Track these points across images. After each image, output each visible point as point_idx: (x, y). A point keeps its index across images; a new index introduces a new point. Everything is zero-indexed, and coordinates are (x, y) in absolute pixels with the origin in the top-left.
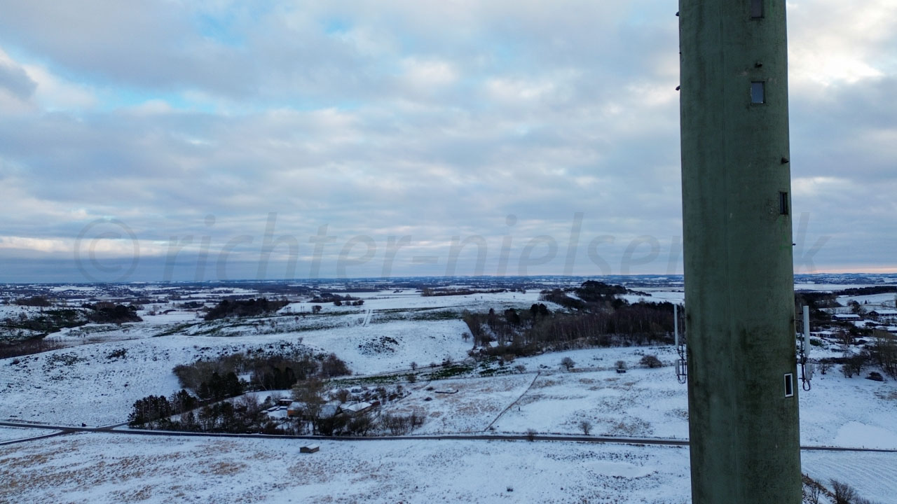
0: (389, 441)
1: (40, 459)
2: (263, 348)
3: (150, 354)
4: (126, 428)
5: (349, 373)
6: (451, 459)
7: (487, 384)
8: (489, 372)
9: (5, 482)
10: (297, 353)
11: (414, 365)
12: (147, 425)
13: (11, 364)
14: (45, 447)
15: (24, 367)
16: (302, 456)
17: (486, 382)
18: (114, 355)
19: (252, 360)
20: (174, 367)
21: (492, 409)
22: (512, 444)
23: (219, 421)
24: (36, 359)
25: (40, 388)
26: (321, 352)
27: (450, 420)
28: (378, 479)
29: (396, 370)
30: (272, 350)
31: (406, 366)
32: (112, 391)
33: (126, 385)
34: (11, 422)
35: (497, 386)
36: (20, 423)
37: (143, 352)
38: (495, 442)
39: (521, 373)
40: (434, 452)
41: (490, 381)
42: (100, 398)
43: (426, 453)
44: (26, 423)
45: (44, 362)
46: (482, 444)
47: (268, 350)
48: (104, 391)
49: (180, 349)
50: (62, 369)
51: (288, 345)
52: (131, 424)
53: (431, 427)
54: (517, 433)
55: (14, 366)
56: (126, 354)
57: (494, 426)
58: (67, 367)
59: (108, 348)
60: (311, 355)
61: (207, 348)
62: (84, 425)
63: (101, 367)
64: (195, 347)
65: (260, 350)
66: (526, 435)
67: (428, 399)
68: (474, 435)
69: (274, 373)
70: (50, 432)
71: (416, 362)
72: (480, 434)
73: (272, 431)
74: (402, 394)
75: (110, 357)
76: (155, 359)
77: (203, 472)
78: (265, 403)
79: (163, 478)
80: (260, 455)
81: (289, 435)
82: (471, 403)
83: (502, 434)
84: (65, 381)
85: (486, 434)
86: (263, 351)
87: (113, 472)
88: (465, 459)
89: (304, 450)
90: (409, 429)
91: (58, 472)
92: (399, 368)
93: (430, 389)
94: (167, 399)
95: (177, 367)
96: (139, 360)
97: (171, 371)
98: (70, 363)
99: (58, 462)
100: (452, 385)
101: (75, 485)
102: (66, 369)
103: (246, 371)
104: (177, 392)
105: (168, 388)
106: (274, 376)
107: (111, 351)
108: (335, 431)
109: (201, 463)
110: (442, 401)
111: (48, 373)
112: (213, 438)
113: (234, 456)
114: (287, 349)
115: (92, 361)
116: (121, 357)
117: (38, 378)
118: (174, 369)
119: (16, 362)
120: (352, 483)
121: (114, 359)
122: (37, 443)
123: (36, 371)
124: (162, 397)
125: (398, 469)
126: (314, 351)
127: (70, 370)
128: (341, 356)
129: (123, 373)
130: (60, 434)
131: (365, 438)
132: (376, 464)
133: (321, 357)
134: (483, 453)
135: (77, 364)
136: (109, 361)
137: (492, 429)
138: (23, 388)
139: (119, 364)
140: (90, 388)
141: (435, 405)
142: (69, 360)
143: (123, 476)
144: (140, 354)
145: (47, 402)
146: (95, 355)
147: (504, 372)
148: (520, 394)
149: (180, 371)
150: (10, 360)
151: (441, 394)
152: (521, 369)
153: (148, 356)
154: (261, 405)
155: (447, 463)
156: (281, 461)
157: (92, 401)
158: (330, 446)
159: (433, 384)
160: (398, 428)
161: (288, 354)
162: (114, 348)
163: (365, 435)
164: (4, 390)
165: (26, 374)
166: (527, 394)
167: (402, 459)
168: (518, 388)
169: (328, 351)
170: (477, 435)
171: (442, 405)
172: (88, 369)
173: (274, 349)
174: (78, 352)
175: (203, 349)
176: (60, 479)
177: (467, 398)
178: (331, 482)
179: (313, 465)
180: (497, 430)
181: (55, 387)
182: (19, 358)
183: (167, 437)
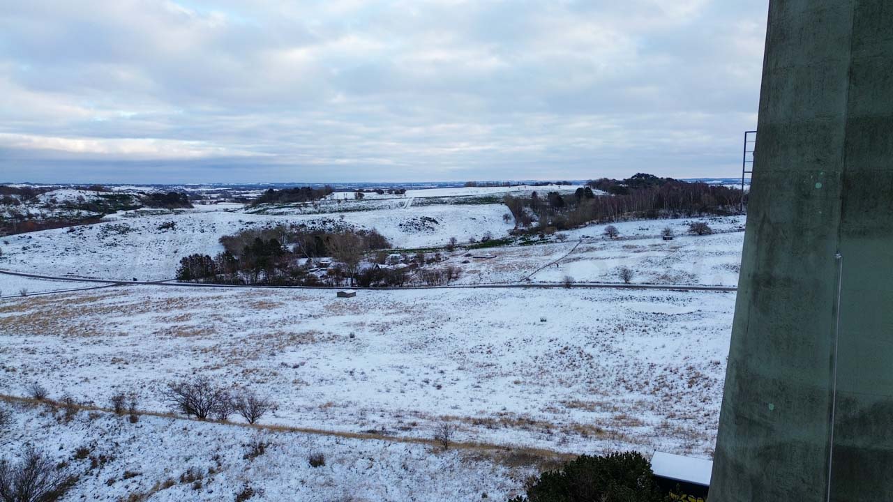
0: (425, 290)
4: (175, 282)
5: (389, 246)
6: (486, 301)
7: (525, 252)
8: (531, 243)
10: (339, 228)
11: (453, 240)
12: (193, 280)
13: (68, 232)
14: (99, 293)
15: (80, 234)
16: (338, 300)
17: (526, 250)
18: (164, 227)
20: (221, 237)
21: (529, 267)
22: (548, 290)
24: (91, 228)
25: (95, 252)
26: (362, 228)
27: (487, 275)
28: (412, 313)
29: (436, 245)
30: (315, 225)
31: (446, 242)
32: (163, 256)
33: (176, 252)
34: (68, 277)
35: (536, 252)
36: (77, 278)
37: (191, 225)
38: (531, 289)
39: (562, 242)
40: (469, 297)
41: (529, 249)
42: (152, 262)
43: (461, 297)
44: (82, 278)
45: (98, 231)
46: (519, 291)
47: (311, 226)
48: (156, 256)
49: (226, 223)
50: (115, 237)
51: (330, 221)
52: (179, 279)
53: (466, 279)
54: (554, 282)
55: (70, 234)
56: (175, 226)
57: (530, 278)
58: (120, 235)
59: (158, 221)
60: (352, 230)
61: (252, 223)
62: (135, 279)
63: (151, 237)
64: (240, 221)
65: (303, 226)
66: (563, 284)
67: (465, 262)
68: (509, 284)
69: (315, 241)
70: (104, 284)
71: (456, 238)
72: (516, 284)
73: (312, 283)
74: (440, 259)
75: (160, 229)
76: (203, 231)
77: (243, 307)
78: (306, 264)
79: (204, 310)
80: (296, 298)
81: (329, 286)
82: (509, 264)
83: (539, 284)
84: (118, 247)
85: (521, 283)
86: (305, 226)
87: (157, 306)
88: (500, 301)
89: (341, 295)
90: (445, 282)
91: (106, 306)
92: (439, 244)
93: (469, 255)
94: (212, 259)
95: (223, 237)
96: (188, 231)
97: (218, 241)
98: (123, 232)
99: (107, 301)
100: (490, 252)
101: (122, 313)
102: (119, 237)
103: (290, 242)
104: (221, 253)
105: (214, 251)
106: (315, 244)
107: (161, 224)
108: (372, 284)
109: (240, 302)
110: (480, 263)
111: (102, 240)
112: (254, 289)
113: (274, 298)
114: (329, 225)
115: (144, 231)
116: (171, 228)
117: (92, 243)
118: (220, 239)
119: (72, 231)
120: (386, 315)
121: (164, 230)
122: (91, 291)
123: (91, 238)
124: (207, 256)
125: (431, 307)
126: (355, 228)
127: (123, 238)
128: (382, 232)
129: (172, 242)
130: (112, 286)
131: (401, 287)
132: (411, 304)
133: (362, 233)
134: (517, 297)
135: (130, 233)
136: (160, 231)
137: (528, 280)
138: (80, 252)
139: (169, 234)
140: (142, 253)
141: (472, 265)
142: (122, 229)
143: (167, 308)
144: (189, 227)
145: (102, 263)
146: (147, 226)
147: (544, 243)
148: (560, 257)
149: (224, 240)
150: (67, 229)
151: (477, 258)
152: (562, 238)
153: (196, 228)
154: (303, 266)
155: (481, 304)
156: (318, 302)
157: (144, 263)
158: (366, 294)
159: (471, 251)
160: (432, 280)
161: (330, 230)
162: (164, 221)
164: (62, 254)
165: (82, 241)
166: (567, 257)
167: (434, 302)
168: (558, 253)
169: (368, 228)
170: (513, 284)
171: (480, 266)
172: (140, 238)
173: (317, 224)
174: (130, 224)
175: (248, 223)
177: (508, 260)
178: (365, 314)
179: (348, 304)
180: (534, 281)
181: (109, 252)
182: (75, 227)
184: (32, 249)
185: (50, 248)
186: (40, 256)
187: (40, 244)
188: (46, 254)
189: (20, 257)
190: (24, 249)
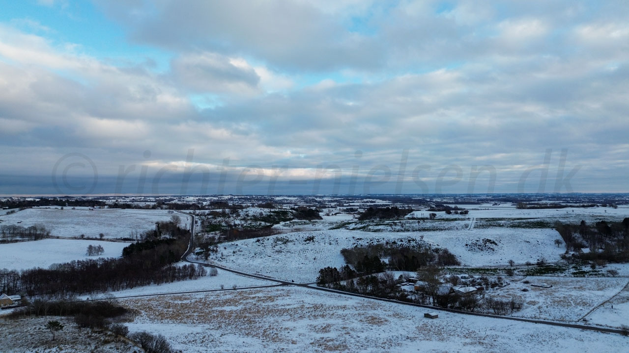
0: (492, 319)
1: (271, 299)
2: (396, 241)
3: (327, 240)
4: (315, 286)
5: (459, 264)
6: (547, 340)
7: (580, 283)
8: (583, 274)
9: (255, 310)
10: (420, 246)
11: (511, 262)
12: (327, 285)
13: (256, 242)
14: (273, 292)
15: (263, 243)
16: (426, 320)
17: (579, 281)
18: (308, 240)
19: (389, 249)
20: (341, 249)
21: (585, 304)
22: (605, 335)
23: (369, 288)
24: (268, 239)
25: (270, 256)
26: (437, 247)
27: (546, 309)
28: (485, 346)
29: (496, 265)
30: (402, 243)
31: (505, 263)
32: (307, 262)
33: (315, 259)
34: (256, 275)
35: (589, 286)
36: (261, 276)
37: (323, 239)
38: (588, 332)
39: (614, 277)
40: (531, 333)
41: (583, 281)
42: (301, 265)
43: (525, 332)
44: (264, 277)
45: (272, 241)
46: (576, 332)
47: (400, 243)
48: (303, 261)
49: (344, 239)
50: (281, 246)
51: (413, 240)
52: (318, 284)
53: (528, 312)
54: (611, 327)
55: (257, 242)
56: (314, 239)
57: (587, 318)
58: (283, 245)
59: (304, 235)
60: (430, 248)
61: (361, 239)
62: (293, 281)
63: (301, 247)
64: (353, 238)
65: (394, 243)
66: (620, 329)
67: (525, 290)
68: (567, 323)
69: (404, 259)
71: (513, 260)
72: (573, 323)
73: (403, 299)
74: (502, 284)
75: (306, 241)
76: (330, 244)
77: (361, 321)
78: (399, 279)
80: (396, 315)
81: (415, 303)
82: (564, 297)
83: (595, 326)
84: (283, 253)
85: (578, 324)
86: (396, 243)
87: (309, 312)
88: (560, 341)
89: (427, 316)
90: (509, 311)
91: (280, 308)
92: (499, 264)
93: (527, 282)
94: (338, 270)
95: (343, 250)
96: (322, 244)
97: (340, 252)
98: (285, 243)
99: (280, 302)
100: (546, 281)
101: (289, 317)
102: (283, 246)
103: (386, 256)
104: (344, 266)
105: (338, 263)
106: (404, 261)
107: (306, 237)
108: (449, 305)
109: (359, 314)
110: (538, 293)
111: (274, 248)
112: (366, 299)
113: (380, 313)
114: (413, 243)
115: (297, 242)
116: (312, 241)
117: (269, 250)
119: (258, 241)
120: (464, 345)
121: (308, 242)
123: (268, 246)
124: (335, 268)
125: (500, 340)
126: (432, 246)
127: (285, 247)
128: (452, 251)
129: (312, 251)
130: (280, 285)
131: (472, 313)
132: (483, 334)
133: (437, 250)
134: (576, 339)
135: (289, 244)
136: (305, 243)
137: (585, 320)
138: (262, 256)
139: (310, 246)
140: (296, 259)
141: (531, 295)
142: (285, 241)
143: (315, 316)
144: (322, 240)
145: (274, 265)
146: (298, 239)
147: (596, 275)
148: (613, 294)
149: (344, 252)
150: (255, 239)
151: (536, 287)
152: (613, 273)
153: (326, 241)
154: (396, 280)
155: (543, 343)
156: (411, 321)
157: (297, 266)
158: (446, 316)
159: (528, 278)
160: (499, 309)
161: (414, 247)
162: (307, 235)
163: (473, 311)
164: (253, 257)
165: (263, 248)
166: (621, 295)
167: (503, 334)
168: (611, 289)
169: (442, 247)
170: (571, 323)
171: (537, 296)
172: (295, 247)
173: (404, 242)
174: (289, 236)
175: (358, 239)
176: (282, 312)
177: (561, 293)
178: (448, 342)
179: (434, 327)
180: (590, 322)
181: (278, 256)
182: (260, 238)
183: (338, 294)
184: (238, 253)
185: (247, 252)
186: (241, 258)
187: (241, 250)
188: (245, 257)
189: (232, 258)
190: (234, 252)
